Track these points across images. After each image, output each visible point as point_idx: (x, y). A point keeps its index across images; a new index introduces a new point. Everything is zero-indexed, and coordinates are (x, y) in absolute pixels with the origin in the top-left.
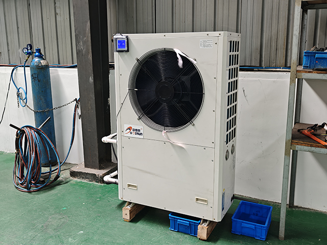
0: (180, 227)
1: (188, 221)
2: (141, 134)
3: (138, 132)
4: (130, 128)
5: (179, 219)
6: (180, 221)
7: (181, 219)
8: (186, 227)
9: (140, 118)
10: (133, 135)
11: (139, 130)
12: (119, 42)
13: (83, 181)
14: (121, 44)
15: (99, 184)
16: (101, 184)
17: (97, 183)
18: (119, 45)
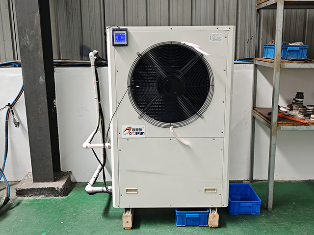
0: (188, 221)
1: (197, 213)
2: (143, 133)
3: (139, 131)
4: (129, 129)
5: (188, 213)
6: (189, 215)
7: (189, 213)
8: (195, 219)
9: (141, 117)
10: (134, 136)
11: (141, 130)
12: (117, 35)
13: (37, 198)
14: (119, 38)
15: (60, 198)
16: (62, 197)
17: (57, 197)
18: (116, 39)
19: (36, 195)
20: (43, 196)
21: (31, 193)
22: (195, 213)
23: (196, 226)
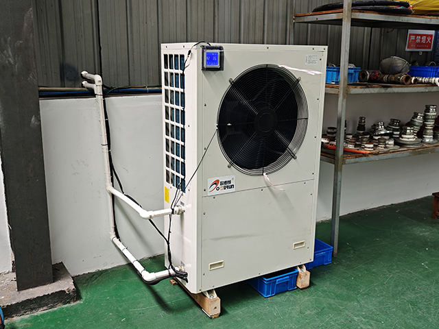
0: (278, 288)
1: (287, 276)
2: (232, 186)
3: (228, 185)
4: (216, 183)
5: (277, 278)
6: (280, 279)
9: (231, 164)
12: (208, 55)
13: (36, 314)
14: (211, 58)
15: (72, 304)
16: (75, 303)
17: (68, 305)
18: (207, 61)
19: (32, 310)
20: (45, 308)
21: (23, 309)
22: (285, 276)
23: (285, 292)
